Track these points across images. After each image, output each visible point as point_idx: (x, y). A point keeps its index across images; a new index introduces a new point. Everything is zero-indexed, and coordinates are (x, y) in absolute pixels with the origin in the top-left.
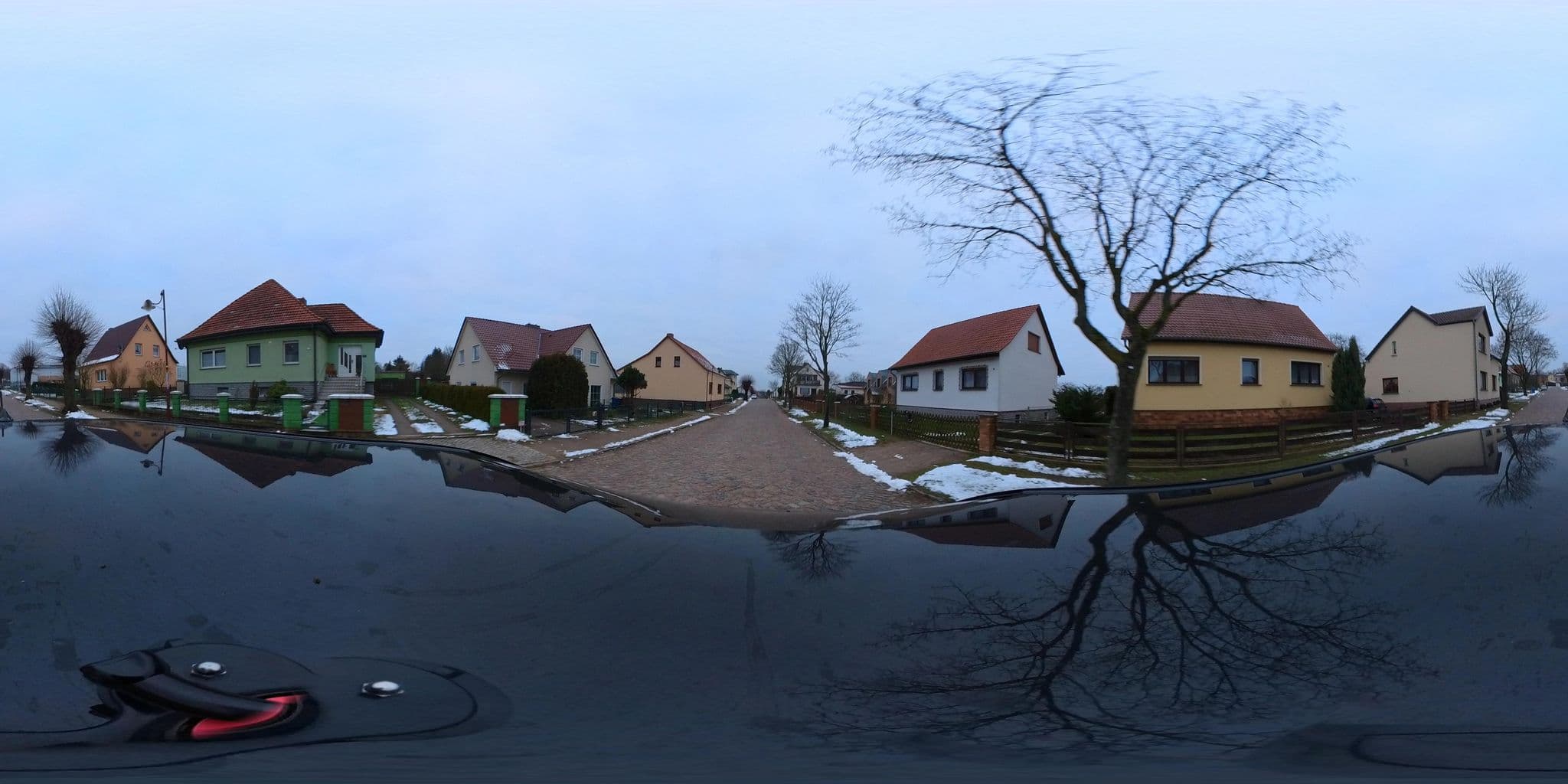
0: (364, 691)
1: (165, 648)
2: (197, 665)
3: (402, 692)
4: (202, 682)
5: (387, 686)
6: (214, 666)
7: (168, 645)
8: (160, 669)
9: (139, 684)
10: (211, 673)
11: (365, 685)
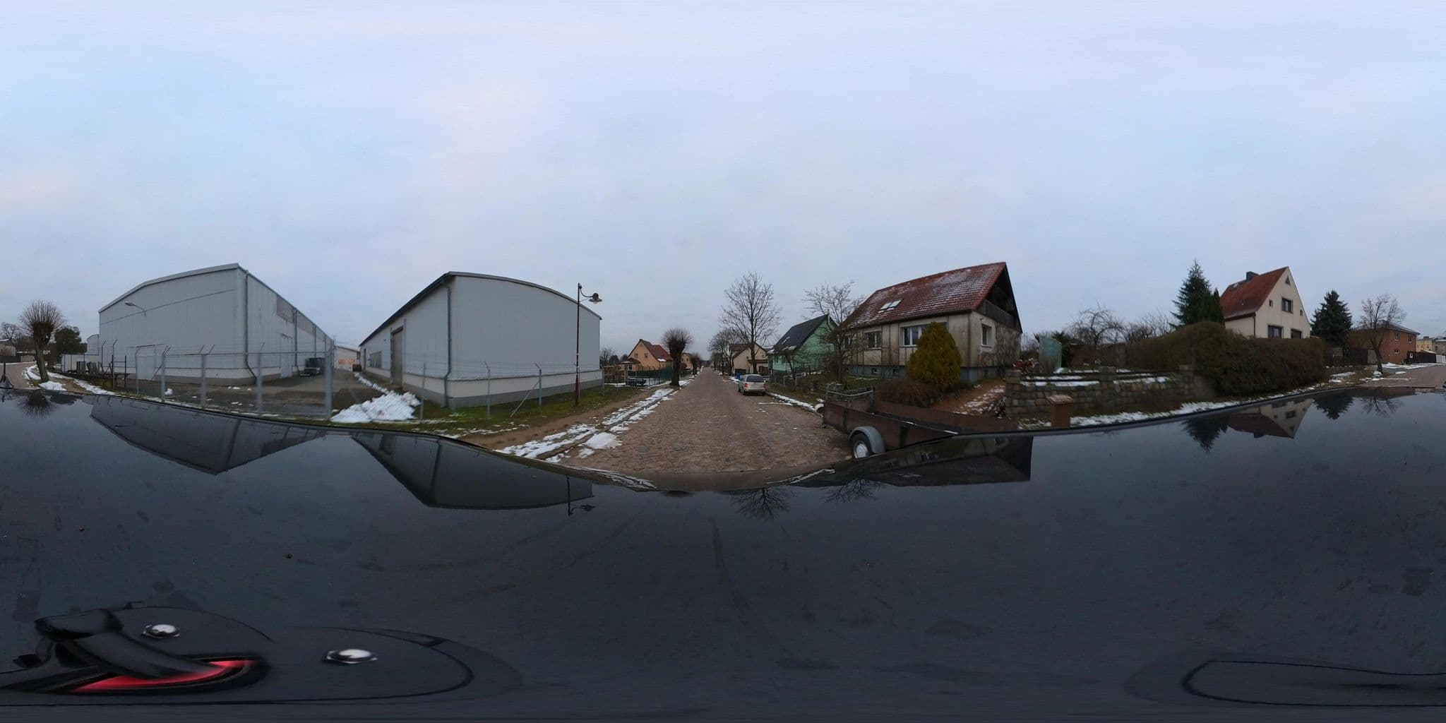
0: (329, 658)
1: (125, 608)
2: (151, 627)
3: (375, 659)
4: (152, 644)
5: (356, 654)
6: (168, 629)
7: (129, 607)
8: (114, 626)
9: (82, 641)
10: (163, 634)
11: (331, 652)
